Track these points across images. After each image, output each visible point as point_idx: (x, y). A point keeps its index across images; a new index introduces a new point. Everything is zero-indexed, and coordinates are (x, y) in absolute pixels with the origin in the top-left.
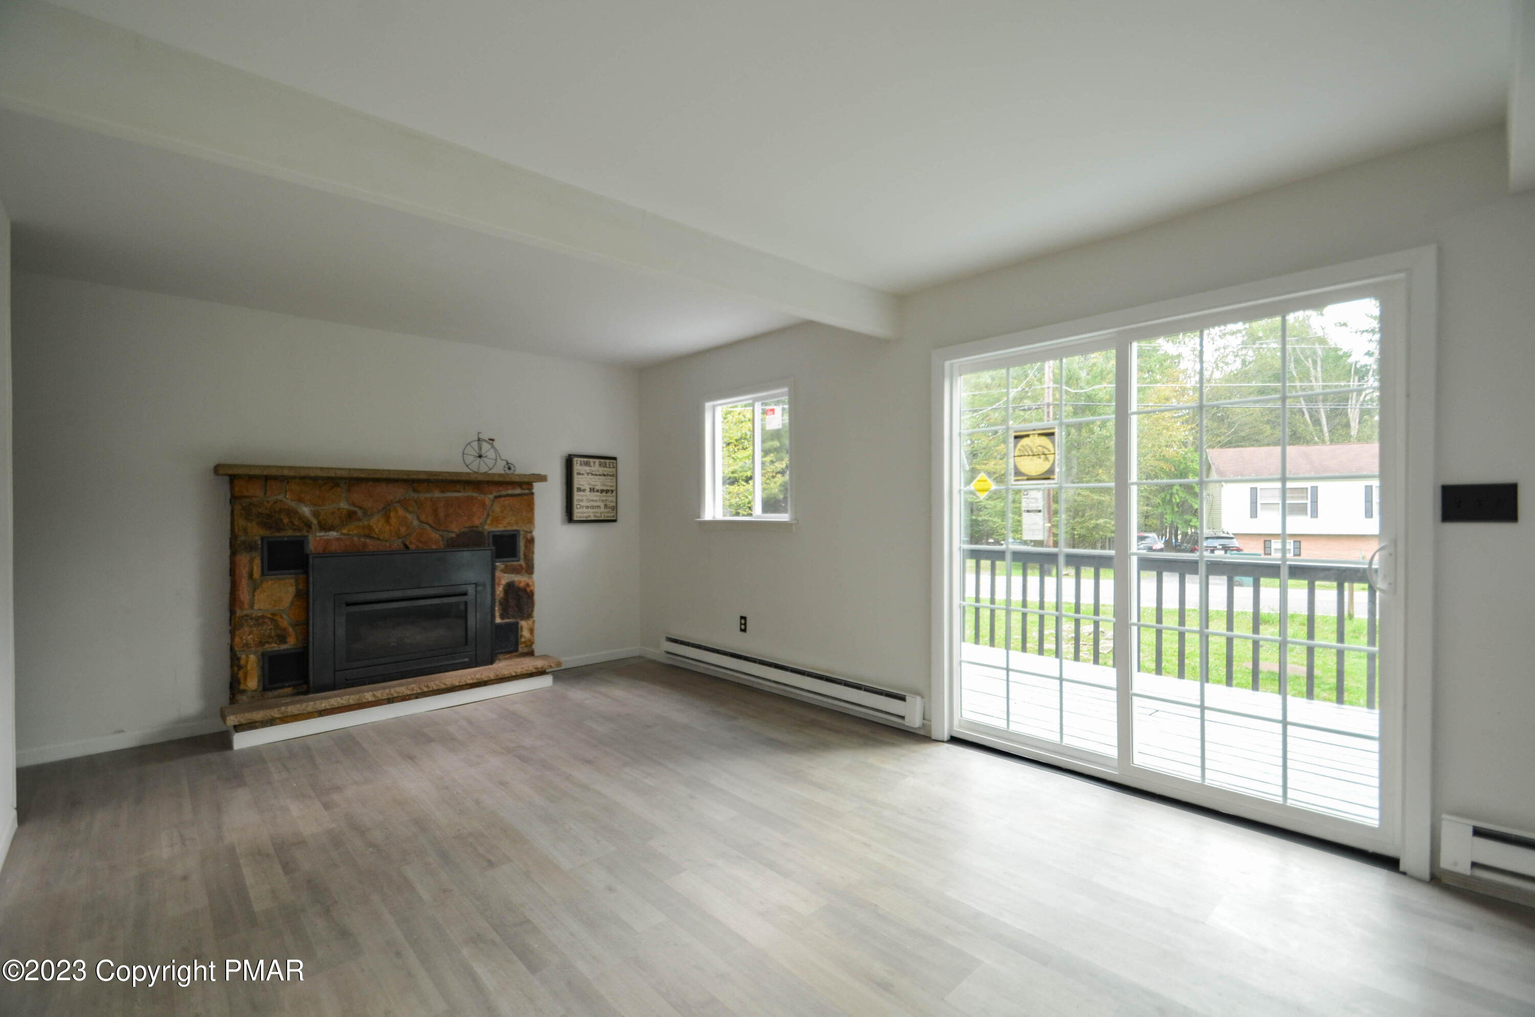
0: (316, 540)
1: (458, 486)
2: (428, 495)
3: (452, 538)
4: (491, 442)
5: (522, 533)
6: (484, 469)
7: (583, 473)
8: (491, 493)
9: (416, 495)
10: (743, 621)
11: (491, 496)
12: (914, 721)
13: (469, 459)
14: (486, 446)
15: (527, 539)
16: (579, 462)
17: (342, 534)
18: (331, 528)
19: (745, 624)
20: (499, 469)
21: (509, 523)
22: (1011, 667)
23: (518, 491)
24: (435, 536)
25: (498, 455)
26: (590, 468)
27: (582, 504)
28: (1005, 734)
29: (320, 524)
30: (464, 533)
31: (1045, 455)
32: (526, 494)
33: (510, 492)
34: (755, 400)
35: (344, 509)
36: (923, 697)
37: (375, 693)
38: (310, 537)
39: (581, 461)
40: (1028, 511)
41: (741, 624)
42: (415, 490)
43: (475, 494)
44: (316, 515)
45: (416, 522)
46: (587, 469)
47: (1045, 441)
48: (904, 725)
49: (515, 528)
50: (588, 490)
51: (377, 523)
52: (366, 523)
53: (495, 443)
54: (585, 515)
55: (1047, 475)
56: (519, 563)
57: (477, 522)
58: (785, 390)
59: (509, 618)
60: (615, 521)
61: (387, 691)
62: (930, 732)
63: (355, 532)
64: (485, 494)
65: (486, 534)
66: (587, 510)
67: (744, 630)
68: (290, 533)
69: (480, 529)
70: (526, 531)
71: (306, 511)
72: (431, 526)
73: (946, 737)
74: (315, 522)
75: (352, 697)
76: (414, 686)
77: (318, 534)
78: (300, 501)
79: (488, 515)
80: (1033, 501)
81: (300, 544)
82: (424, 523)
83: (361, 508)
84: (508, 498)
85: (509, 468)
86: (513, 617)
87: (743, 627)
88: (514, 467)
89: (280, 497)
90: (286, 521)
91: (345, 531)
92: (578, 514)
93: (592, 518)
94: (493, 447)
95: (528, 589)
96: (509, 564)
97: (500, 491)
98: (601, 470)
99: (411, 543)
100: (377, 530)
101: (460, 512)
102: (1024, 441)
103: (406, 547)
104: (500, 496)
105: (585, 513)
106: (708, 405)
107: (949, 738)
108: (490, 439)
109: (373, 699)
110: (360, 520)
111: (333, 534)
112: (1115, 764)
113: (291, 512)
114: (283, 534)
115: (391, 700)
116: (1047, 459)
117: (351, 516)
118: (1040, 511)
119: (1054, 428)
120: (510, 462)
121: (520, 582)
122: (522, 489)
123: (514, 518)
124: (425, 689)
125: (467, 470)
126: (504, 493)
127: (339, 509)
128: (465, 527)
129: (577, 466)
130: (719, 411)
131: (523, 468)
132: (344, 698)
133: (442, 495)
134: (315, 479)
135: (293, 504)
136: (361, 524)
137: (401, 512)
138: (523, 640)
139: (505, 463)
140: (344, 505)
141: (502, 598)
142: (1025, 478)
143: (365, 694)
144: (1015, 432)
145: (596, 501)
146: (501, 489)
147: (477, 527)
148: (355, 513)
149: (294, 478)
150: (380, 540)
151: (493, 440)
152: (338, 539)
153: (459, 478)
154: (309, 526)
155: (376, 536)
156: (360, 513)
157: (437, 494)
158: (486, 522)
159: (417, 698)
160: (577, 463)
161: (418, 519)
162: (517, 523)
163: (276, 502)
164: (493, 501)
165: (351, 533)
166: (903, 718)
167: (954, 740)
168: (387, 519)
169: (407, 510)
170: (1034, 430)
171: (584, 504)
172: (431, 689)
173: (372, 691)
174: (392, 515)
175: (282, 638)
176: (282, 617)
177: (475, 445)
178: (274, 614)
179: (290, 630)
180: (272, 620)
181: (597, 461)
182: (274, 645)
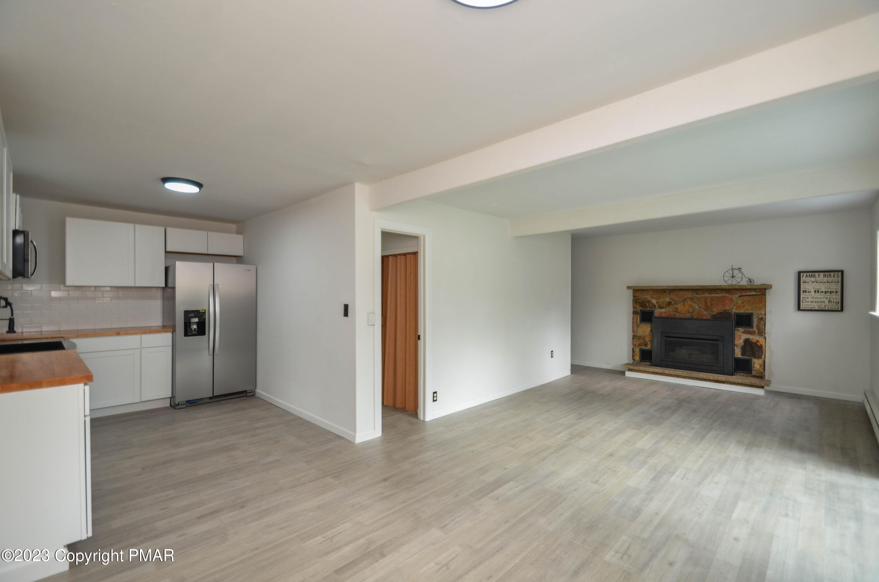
0: (657, 312)
1: (718, 291)
2: (703, 296)
3: (714, 315)
4: (740, 269)
5: (755, 314)
6: (734, 283)
7: (809, 281)
8: (736, 294)
9: (697, 296)
11: (737, 296)
13: (726, 279)
14: (736, 272)
15: (759, 318)
16: (805, 275)
17: (667, 310)
18: (662, 308)
20: (744, 283)
21: (747, 309)
23: (754, 293)
24: (705, 313)
25: (743, 274)
26: (815, 278)
27: (807, 300)
29: (658, 306)
30: (721, 313)
32: (759, 295)
33: (748, 294)
35: (667, 301)
37: (670, 371)
38: (655, 311)
39: (807, 275)
42: (697, 294)
43: (727, 295)
44: (657, 303)
45: (697, 307)
46: (813, 279)
49: (750, 312)
50: (813, 292)
51: (680, 307)
52: (675, 306)
53: (741, 270)
54: (810, 306)
56: (752, 329)
57: (727, 308)
59: (746, 356)
60: (841, 310)
61: (674, 372)
63: (671, 310)
64: (731, 294)
65: (733, 313)
66: (812, 304)
68: (649, 309)
69: (730, 311)
70: (758, 314)
71: (654, 301)
72: (704, 309)
74: (657, 305)
75: (661, 370)
76: (685, 373)
77: (658, 310)
78: (652, 298)
79: (735, 305)
81: (651, 313)
82: (701, 307)
83: (674, 300)
84: (746, 297)
85: (751, 282)
86: (749, 356)
88: (753, 281)
89: (646, 297)
90: (648, 305)
91: (667, 309)
92: (803, 306)
93: (817, 308)
94: (740, 271)
95: (758, 344)
96: (747, 329)
97: (742, 293)
98: (825, 279)
99: (694, 315)
100: (680, 310)
101: (718, 303)
103: (693, 317)
104: (741, 296)
105: (810, 305)
108: (738, 268)
109: (669, 373)
110: (673, 305)
111: (663, 310)
113: (649, 302)
114: (647, 309)
115: (678, 376)
117: (669, 304)
120: (750, 279)
121: (753, 339)
122: (756, 292)
123: (750, 307)
124: (690, 376)
125: (726, 284)
126: (744, 294)
127: (665, 301)
128: (721, 310)
129: (803, 277)
131: (758, 281)
132: (658, 370)
133: (710, 295)
134: (657, 290)
135: (650, 299)
136: (673, 307)
137: (690, 302)
138: (755, 369)
139: (748, 279)
140: (668, 300)
141: (743, 346)
143: (666, 370)
145: (821, 298)
146: (742, 292)
147: (728, 310)
148: (671, 302)
149: (650, 290)
150: (681, 313)
151: (741, 269)
152: (665, 312)
153: (716, 288)
154: (655, 306)
155: (679, 312)
156: (673, 302)
157: (707, 295)
158: (733, 308)
159: (689, 379)
160: (803, 276)
161: (698, 305)
162: (752, 309)
163: (645, 298)
164: (738, 298)
165: (670, 310)
168: (684, 305)
169: (693, 302)
171: (810, 300)
172: (693, 377)
173: (669, 370)
174: (686, 304)
175: (646, 345)
176: (646, 338)
177: (730, 272)
178: (644, 336)
179: (649, 342)
180: (643, 338)
181: (822, 274)
182: (643, 347)
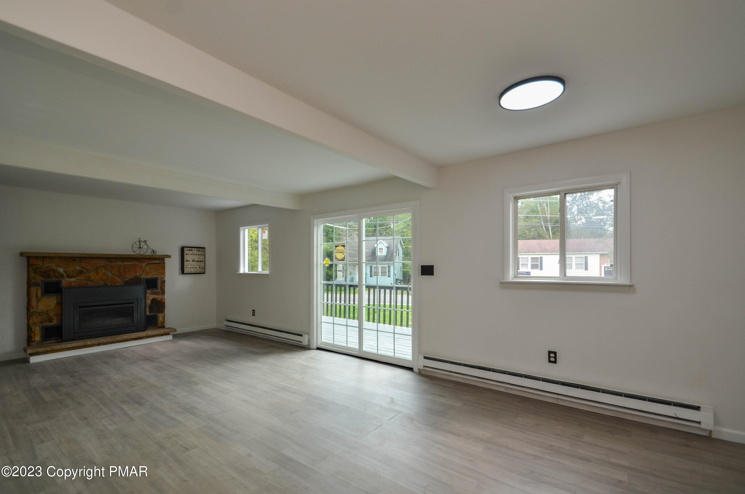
0: (65, 282)
1: (129, 260)
2: (115, 264)
3: (127, 281)
4: (145, 242)
5: (159, 278)
6: (142, 253)
7: (189, 254)
8: (145, 262)
9: (110, 264)
10: (253, 312)
11: (145, 264)
12: (305, 343)
13: (134, 249)
14: (142, 244)
15: (162, 281)
16: (187, 250)
17: (77, 279)
18: (72, 277)
19: (254, 313)
20: (149, 253)
21: (153, 275)
22: (335, 322)
23: (158, 262)
24: (119, 280)
25: (148, 247)
26: (192, 252)
27: (188, 267)
28: (333, 345)
29: (67, 275)
30: (132, 279)
31: (343, 252)
32: (161, 263)
33: (154, 262)
34: (259, 227)
35: (78, 269)
36: (308, 335)
37: (92, 341)
38: (63, 281)
39: (188, 249)
40: (339, 271)
41: (253, 313)
42: (110, 262)
43: (137, 263)
44: (65, 272)
45: (110, 275)
46: (191, 252)
47: (342, 248)
48: (302, 345)
49: (156, 276)
50: (191, 261)
51: (93, 275)
52: (88, 275)
53: (147, 243)
54: (190, 271)
55: (343, 260)
56: (158, 291)
57: (138, 274)
58: (267, 225)
59: (153, 313)
60: (204, 273)
61: (97, 341)
62: (310, 346)
63: (83, 278)
64: (142, 263)
65: (142, 279)
66: (191, 269)
67: (254, 315)
68: (54, 279)
69: (140, 277)
70: (161, 278)
71: (61, 270)
72: (117, 276)
73: (315, 347)
74: (65, 274)
75: (82, 343)
76: (109, 339)
77: (67, 279)
78: (59, 266)
79: (144, 271)
80: (340, 267)
81: (59, 283)
82: (114, 275)
83: (85, 269)
84: (152, 264)
85: (154, 253)
86: (155, 312)
87: (253, 314)
88: (156, 252)
89: (50, 265)
90: (52, 274)
91: (78, 278)
92: (186, 271)
93: (193, 272)
94: (146, 244)
95: (161, 302)
96: (154, 291)
97: (149, 262)
98: (197, 253)
99: (108, 283)
100: (92, 278)
101: (130, 270)
102: (338, 248)
103: (106, 284)
104: (149, 264)
105: (190, 270)
106: (242, 228)
107: (316, 348)
108: (144, 241)
109: (91, 344)
110: (85, 274)
111: (73, 279)
112: (358, 351)
113: (54, 271)
114: (51, 279)
115: (99, 345)
116: (343, 254)
117: (81, 272)
118: (341, 271)
119: (345, 244)
120: (154, 250)
121: (157, 298)
122: (160, 261)
123: (155, 273)
124: (114, 340)
125: (133, 253)
126: (151, 262)
127: (76, 270)
128: (133, 276)
129: (186, 251)
130: (247, 231)
131: (160, 252)
132: (78, 343)
133: (122, 263)
134: (65, 258)
135: (55, 268)
136: (85, 275)
137: (103, 270)
138: (158, 321)
139: (152, 250)
140: (78, 268)
141: (150, 305)
142: (338, 260)
143: (88, 342)
144: (335, 244)
145: (195, 265)
146: (150, 261)
147: (139, 276)
148: (83, 271)
149: (56, 257)
150: (94, 281)
151: (146, 241)
152: (75, 281)
153: (130, 257)
154: (62, 276)
155: (92, 280)
156: (85, 271)
157: (120, 263)
158: (142, 274)
159: (110, 344)
160: (186, 250)
161: (111, 273)
162: (157, 275)
163: (48, 267)
164: (146, 266)
165: (81, 279)
166: (301, 342)
167: (318, 349)
168: (97, 273)
169: (106, 270)
170: (340, 244)
171: (190, 266)
172: (117, 340)
173: (90, 341)
174: (99, 271)
175: (51, 320)
176: (50, 312)
177: (138, 243)
178: (47, 311)
179: (54, 317)
180: (46, 313)
181: (196, 249)
182: (47, 323)
